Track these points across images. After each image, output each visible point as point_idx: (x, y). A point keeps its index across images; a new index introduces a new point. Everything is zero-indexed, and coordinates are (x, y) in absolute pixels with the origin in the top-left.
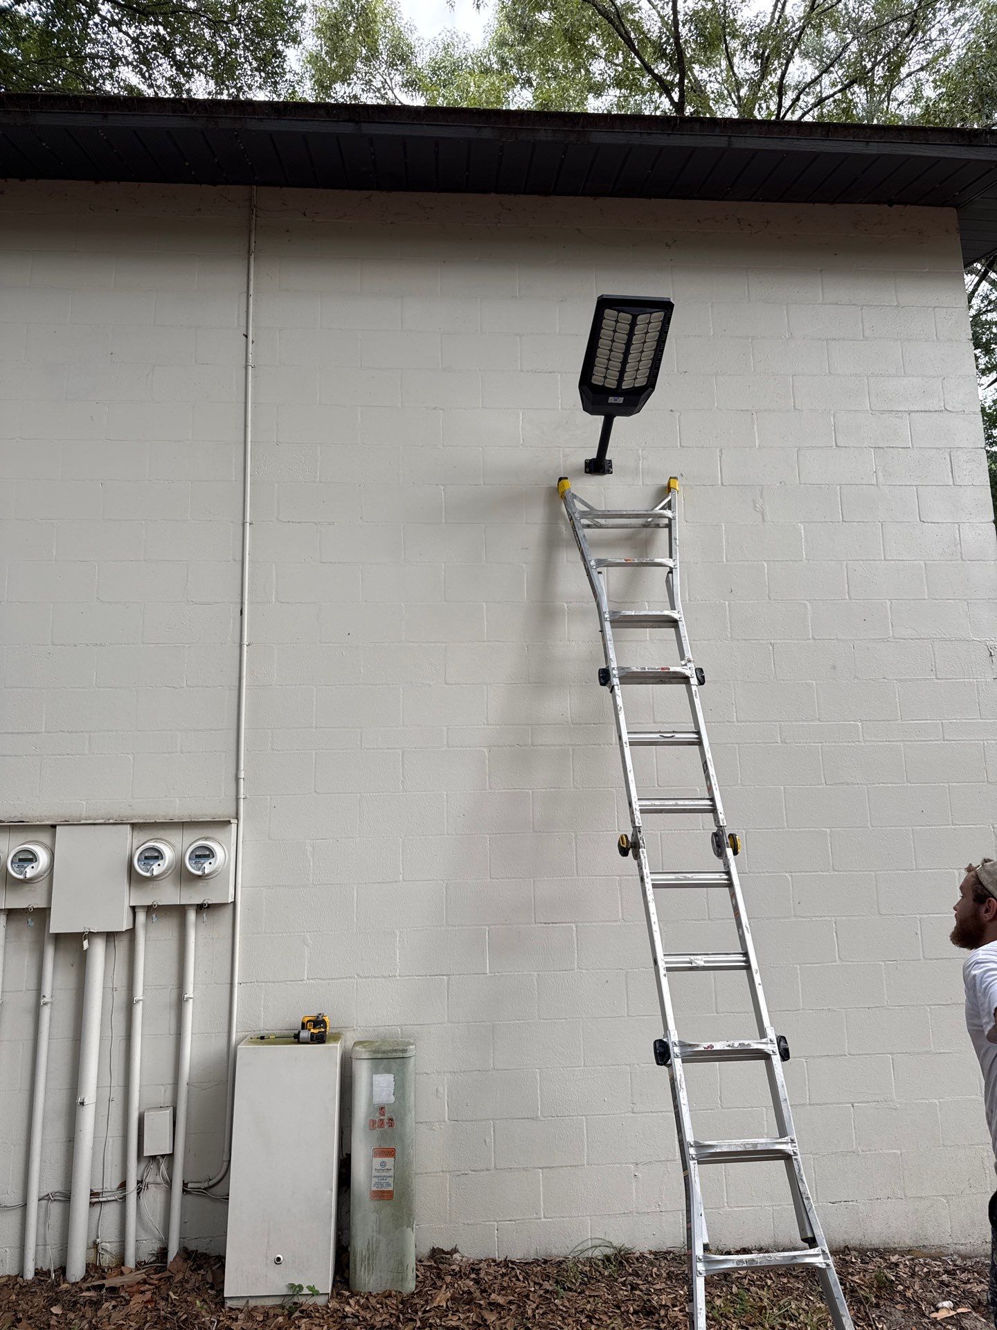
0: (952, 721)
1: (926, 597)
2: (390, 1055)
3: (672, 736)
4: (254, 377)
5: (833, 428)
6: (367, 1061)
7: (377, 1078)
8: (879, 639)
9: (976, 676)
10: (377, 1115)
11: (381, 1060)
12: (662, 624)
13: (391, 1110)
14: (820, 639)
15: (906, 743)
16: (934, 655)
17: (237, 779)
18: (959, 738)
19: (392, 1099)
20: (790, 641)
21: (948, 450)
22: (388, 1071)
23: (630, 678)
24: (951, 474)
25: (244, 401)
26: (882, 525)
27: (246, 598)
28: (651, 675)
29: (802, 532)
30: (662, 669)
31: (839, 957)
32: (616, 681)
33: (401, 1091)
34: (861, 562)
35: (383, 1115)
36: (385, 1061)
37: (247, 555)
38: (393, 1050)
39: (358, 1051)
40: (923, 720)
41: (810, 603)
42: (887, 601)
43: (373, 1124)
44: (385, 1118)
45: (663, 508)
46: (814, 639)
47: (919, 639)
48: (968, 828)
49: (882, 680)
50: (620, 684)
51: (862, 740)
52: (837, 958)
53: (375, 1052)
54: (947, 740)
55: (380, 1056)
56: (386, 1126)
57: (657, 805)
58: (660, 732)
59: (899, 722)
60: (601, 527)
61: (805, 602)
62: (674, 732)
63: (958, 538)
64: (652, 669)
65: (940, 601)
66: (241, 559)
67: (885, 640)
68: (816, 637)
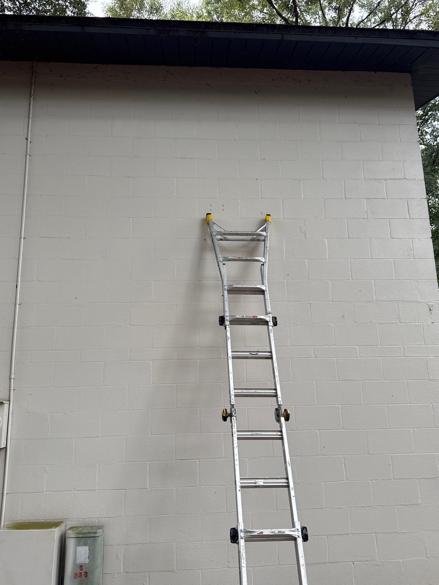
0: (408, 346)
1: (394, 279)
2: (87, 535)
3: (257, 354)
4: (30, 161)
5: (344, 188)
6: (74, 538)
7: (80, 549)
8: (368, 301)
9: (422, 322)
10: (78, 570)
11: (81, 538)
12: (256, 292)
13: (86, 567)
14: (336, 301)
15: (383, 358)
16: (399, 309)
17: (10, 379)
18: (413, 355)
19: (87, 561)
20: (319, 302)
21: (406, 200)
22: (86, 545)
23: (235, 322)
24: (408, 213)
25: (24, 173)
26: (370, 240)
27: (20, 279)
28: (247, 320)
29: (327, 243)
30: (253, 317)
31: (346, 478)
32: (227, 323)
33: (93, 556)
34: (358, 259)
35: (82, 570)
36: (84, 538)
37: (21, 255)
38: (89, 532)
39: (69, 533)
40: (393, 345)
41: (331, 281)
42: (373, 281)
43: (76, 576)
44: (83, 572)
45: (262, 231)
46: (332, 301)
47: (389, 301)
48: (418, 405)
49: (370, 323)
50: (230, 325)
51: (358, 356)
52: (345, 479)
53: (78, 533)
54: (407, 357)
55: (81, 536)
56: (83, 577)
57: (245, 392)
58: (250, 352)
59: (380, 346)
60: (228, 240)
61: (328, 281)
62: (258, 352)
63: (412, 247)
64: (248, 317)
65: (402, 280)
66: (18, 257)
67: (371, 302)
68: (334, 300)
